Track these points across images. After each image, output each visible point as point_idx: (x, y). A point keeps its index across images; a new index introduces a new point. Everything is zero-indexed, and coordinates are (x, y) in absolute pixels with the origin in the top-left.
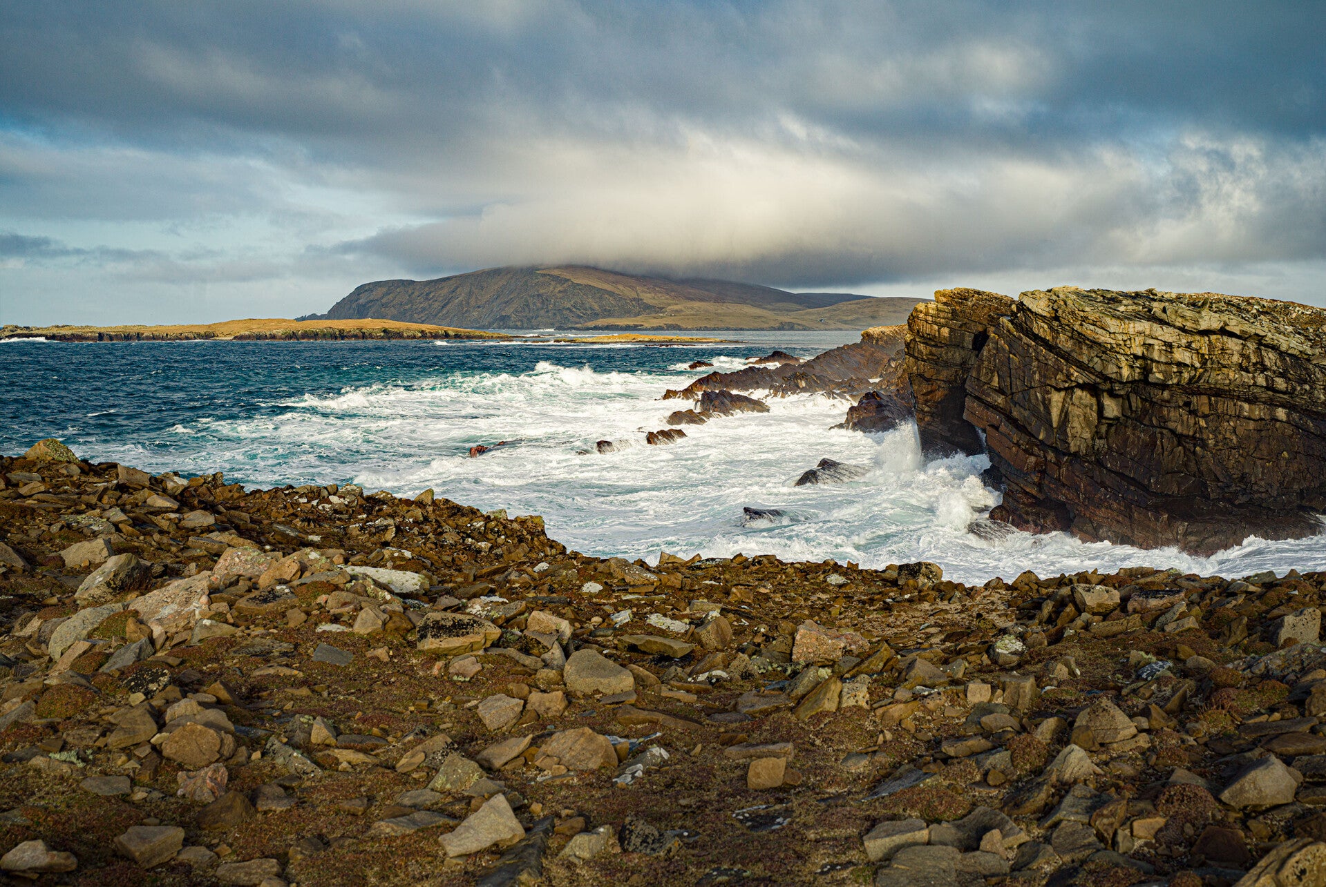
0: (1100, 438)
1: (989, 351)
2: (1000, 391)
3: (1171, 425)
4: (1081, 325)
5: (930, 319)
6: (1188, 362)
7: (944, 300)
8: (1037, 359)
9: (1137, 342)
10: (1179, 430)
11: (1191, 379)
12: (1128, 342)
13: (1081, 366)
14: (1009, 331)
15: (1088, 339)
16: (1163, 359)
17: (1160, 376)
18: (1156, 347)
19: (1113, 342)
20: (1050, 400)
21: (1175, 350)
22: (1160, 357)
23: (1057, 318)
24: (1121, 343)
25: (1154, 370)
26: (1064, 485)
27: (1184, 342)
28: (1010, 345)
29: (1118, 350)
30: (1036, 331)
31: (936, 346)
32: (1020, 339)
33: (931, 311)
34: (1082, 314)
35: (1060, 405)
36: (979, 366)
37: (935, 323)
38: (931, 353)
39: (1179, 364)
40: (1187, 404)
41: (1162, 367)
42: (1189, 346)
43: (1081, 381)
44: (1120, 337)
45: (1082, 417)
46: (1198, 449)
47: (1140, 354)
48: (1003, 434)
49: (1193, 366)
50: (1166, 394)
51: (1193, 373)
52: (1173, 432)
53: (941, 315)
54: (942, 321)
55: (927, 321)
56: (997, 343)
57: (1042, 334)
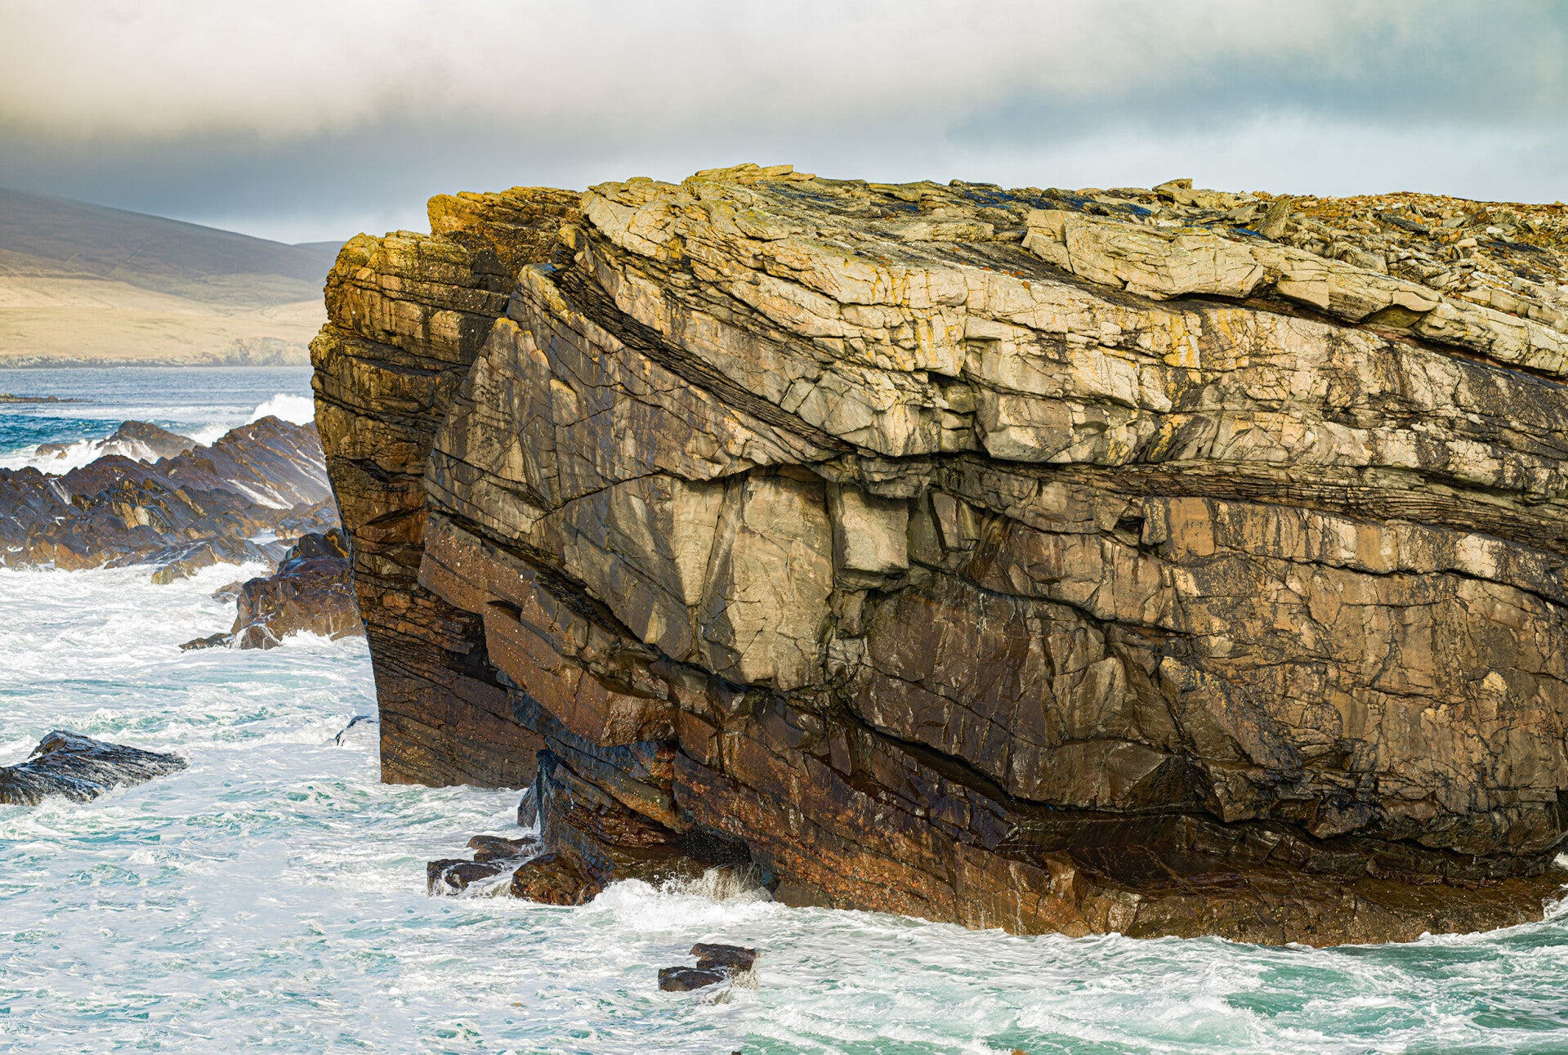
0: (847, 635)
1: (492, 370)
2: (528, 496)
3: (1073, 591)
4: (755, 283)
5: (393, 283)
6: (1125, 392)
7: (456, 224)
8: (629, 393)
9: (940, 332)
10: (1105, 605)
11: (1143, 450)
12: (906, 332)
13: (763, 411)
14: (547, 308)
15: (777, 327)
16: (1036, 385)
17: (1028, 438)
18: (1008, 348)
19: (851, 331)
20: (669, 518)
21: (1076, 356)
22: (1024, 377)
23: (685, 264)
24: (883, 334)
25: (1004, 419)
26: (736, 785)
27: (1109, 330)
28: (550, 351)
29: (870, 356)
30: (624, 305)
31: (416, 369)
32: (581, 334)
33: (394, 259)
34: (755, 247)
35: (707, 534)
36: (463, 420)
37: (413, 298)
38: (396, 391)
39: (1095, 400)
40: (1131, 525)
41: (1037, 410)
42: (1127, 344)
43: (761, 458)
44: (874, 317)
45: (780, 573)
46: (1169, 664)
47: (951, 368)
48: (532, 629)
49: (1143, 405)
50: (1053, 496)
51: (1148, 428)
52: (1083, 612)
53: (435, 271)
54: (439, 290)
55: (382, 292)
56: (514, 347)
57: (642, 315)
